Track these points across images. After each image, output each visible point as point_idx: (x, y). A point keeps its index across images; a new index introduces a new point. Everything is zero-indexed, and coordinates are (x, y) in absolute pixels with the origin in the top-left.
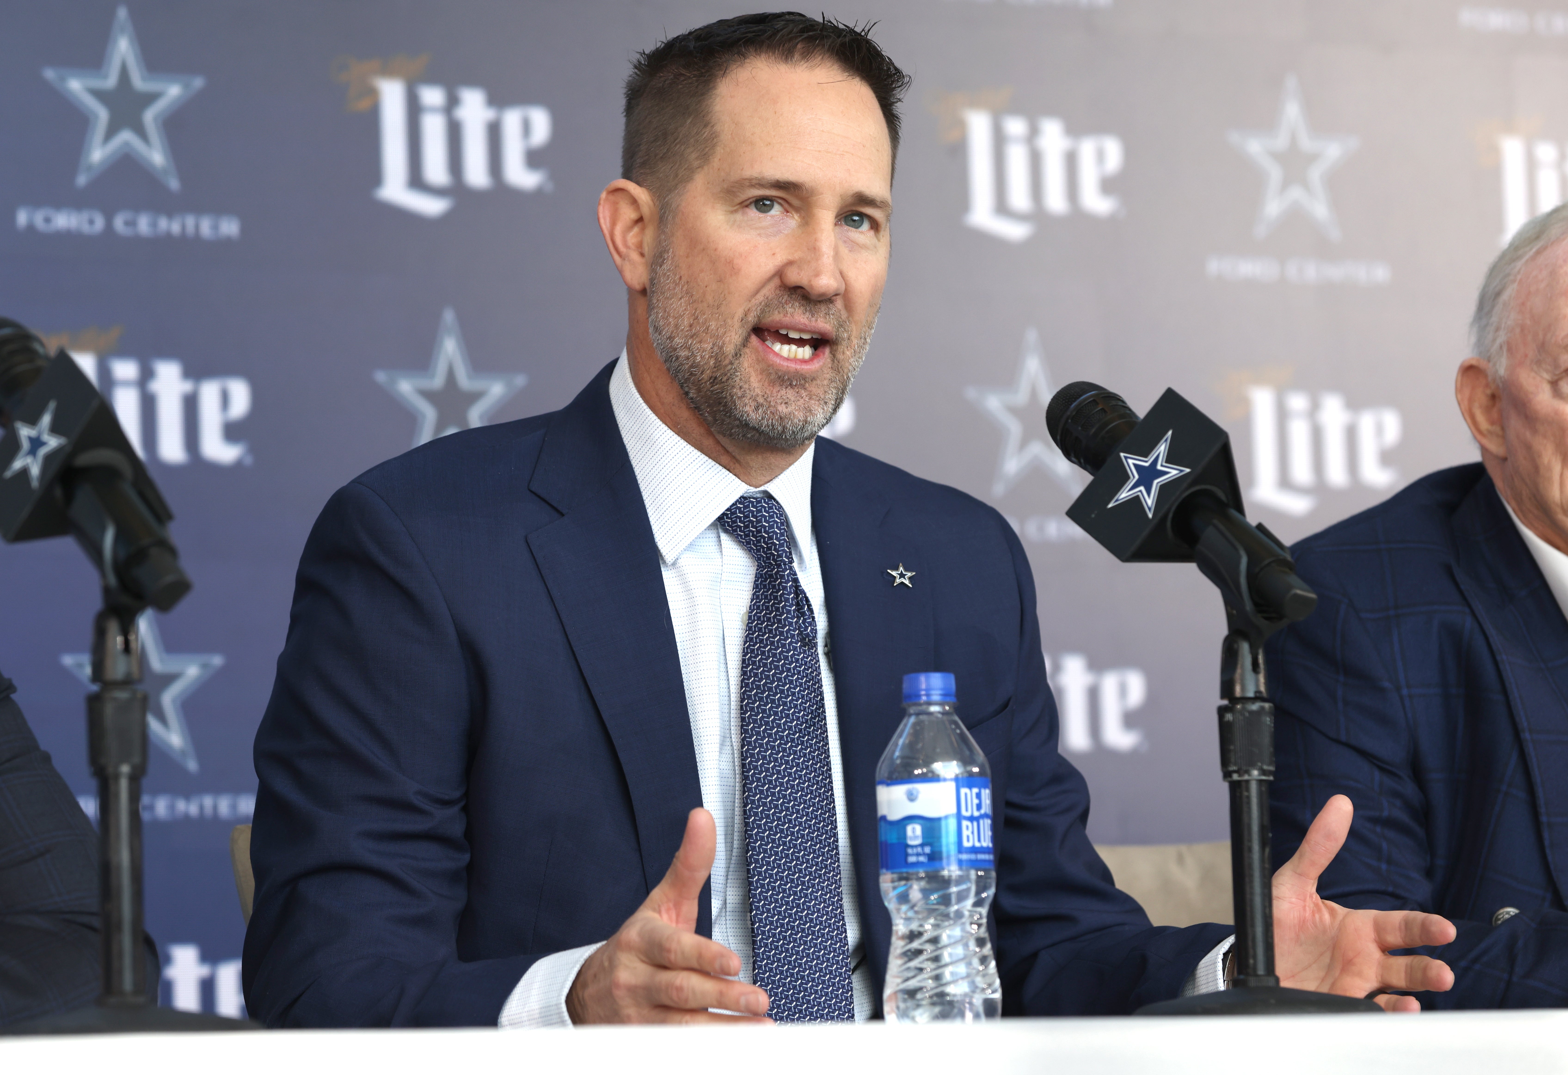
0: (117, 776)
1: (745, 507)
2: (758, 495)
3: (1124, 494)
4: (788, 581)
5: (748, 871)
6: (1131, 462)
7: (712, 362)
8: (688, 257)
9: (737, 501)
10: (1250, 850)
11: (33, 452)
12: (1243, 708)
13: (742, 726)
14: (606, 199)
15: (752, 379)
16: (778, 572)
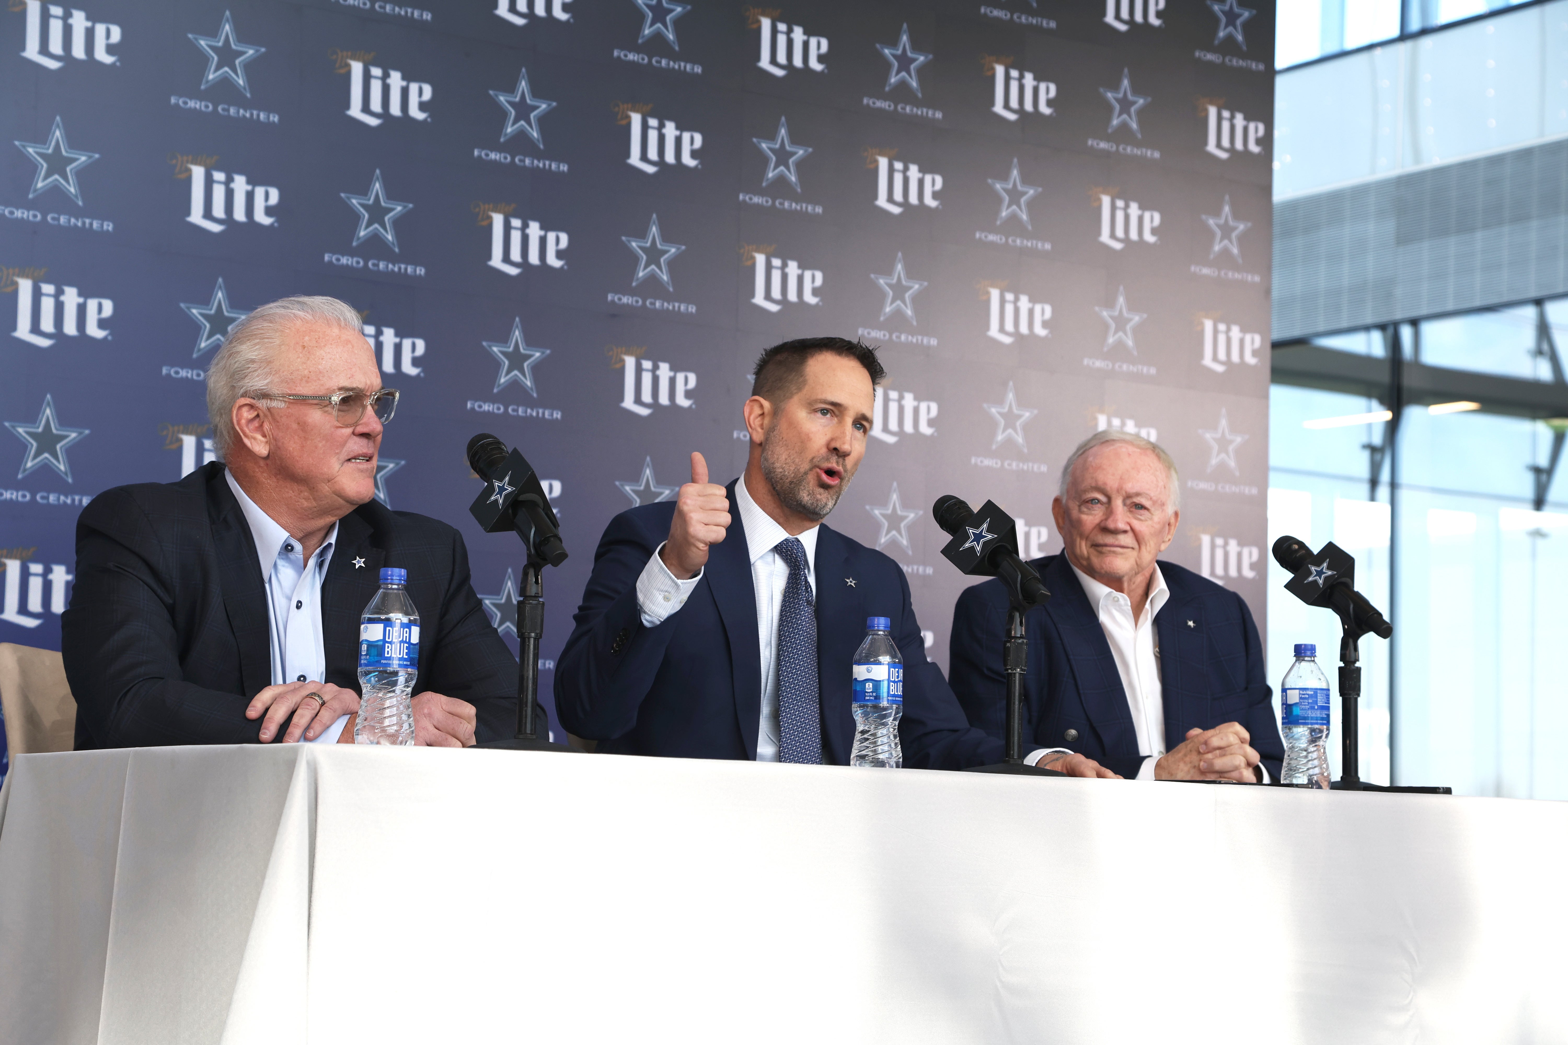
0: (529, 638)
1: (787, 543)
2: (793, 540)
3: (967, 545)
4: (802, 577)
5: (779, 700)
6: (971, 531)
7: (793, 475)
8: (787, 429)
9: (784, 540)
10: (1014, 703)
11: (500, 493)
12: (1015, 641)
13: (779, 638)
14: (748, 404)
15: (811, 483)
16: (798, 572)
